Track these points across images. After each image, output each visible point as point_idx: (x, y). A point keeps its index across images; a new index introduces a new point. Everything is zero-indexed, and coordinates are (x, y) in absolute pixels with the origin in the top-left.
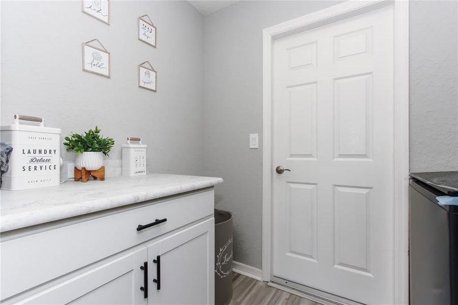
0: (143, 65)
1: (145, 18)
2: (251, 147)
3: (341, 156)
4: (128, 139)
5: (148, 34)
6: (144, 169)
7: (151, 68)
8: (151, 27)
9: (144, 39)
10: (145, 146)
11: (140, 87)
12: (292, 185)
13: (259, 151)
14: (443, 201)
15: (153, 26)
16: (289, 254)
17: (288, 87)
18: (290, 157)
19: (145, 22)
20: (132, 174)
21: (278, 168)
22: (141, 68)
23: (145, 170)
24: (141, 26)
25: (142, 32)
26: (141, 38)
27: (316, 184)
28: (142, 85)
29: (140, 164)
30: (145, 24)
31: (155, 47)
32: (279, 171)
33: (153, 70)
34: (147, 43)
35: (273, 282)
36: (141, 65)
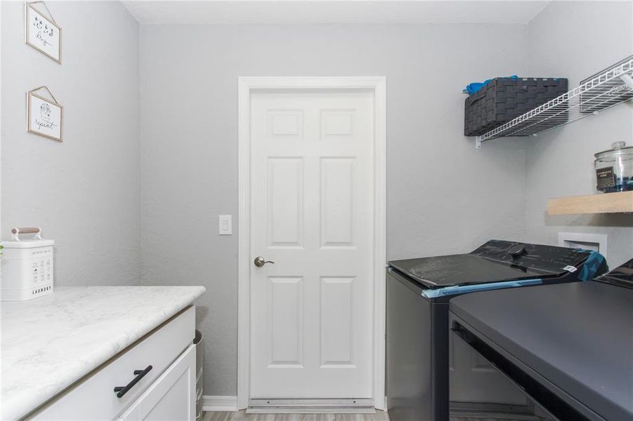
0: (37, 93)
1: (38, 6)
2: (221, 233)
3: (328, 244)
4: (14, 231)
5: (46, 37)
6: (50, 282)
7: (53, 100)
8: (50, 26)
9: (39, 45)
10: (51, 242)
11: (30, 132)
12: (274, 280)
13: (233, 238)
14: (429, 294)
15: (54, 23)
16: (270, 366)
17: (269, 158)
18: (273, 245)
19: (41, 14)
20: (27, 295)
21: (257, 260)
22: (33, 98)
23: (52, 285)
24: (32, 20)
25: (33, 31)
26: (31, 42)
27: (301, 277)
28: (34, 128)
29: (42, 276)
30: (40, 18)
31: (59, 62)
32: (259, 263)
33: (56, 104)
34: (43, 53)
35: (252, 407)
36: (33, 92)
